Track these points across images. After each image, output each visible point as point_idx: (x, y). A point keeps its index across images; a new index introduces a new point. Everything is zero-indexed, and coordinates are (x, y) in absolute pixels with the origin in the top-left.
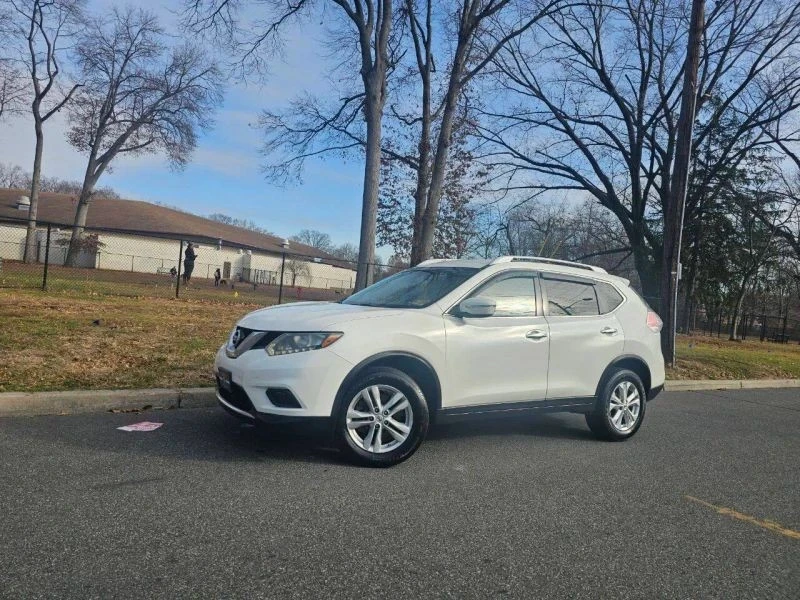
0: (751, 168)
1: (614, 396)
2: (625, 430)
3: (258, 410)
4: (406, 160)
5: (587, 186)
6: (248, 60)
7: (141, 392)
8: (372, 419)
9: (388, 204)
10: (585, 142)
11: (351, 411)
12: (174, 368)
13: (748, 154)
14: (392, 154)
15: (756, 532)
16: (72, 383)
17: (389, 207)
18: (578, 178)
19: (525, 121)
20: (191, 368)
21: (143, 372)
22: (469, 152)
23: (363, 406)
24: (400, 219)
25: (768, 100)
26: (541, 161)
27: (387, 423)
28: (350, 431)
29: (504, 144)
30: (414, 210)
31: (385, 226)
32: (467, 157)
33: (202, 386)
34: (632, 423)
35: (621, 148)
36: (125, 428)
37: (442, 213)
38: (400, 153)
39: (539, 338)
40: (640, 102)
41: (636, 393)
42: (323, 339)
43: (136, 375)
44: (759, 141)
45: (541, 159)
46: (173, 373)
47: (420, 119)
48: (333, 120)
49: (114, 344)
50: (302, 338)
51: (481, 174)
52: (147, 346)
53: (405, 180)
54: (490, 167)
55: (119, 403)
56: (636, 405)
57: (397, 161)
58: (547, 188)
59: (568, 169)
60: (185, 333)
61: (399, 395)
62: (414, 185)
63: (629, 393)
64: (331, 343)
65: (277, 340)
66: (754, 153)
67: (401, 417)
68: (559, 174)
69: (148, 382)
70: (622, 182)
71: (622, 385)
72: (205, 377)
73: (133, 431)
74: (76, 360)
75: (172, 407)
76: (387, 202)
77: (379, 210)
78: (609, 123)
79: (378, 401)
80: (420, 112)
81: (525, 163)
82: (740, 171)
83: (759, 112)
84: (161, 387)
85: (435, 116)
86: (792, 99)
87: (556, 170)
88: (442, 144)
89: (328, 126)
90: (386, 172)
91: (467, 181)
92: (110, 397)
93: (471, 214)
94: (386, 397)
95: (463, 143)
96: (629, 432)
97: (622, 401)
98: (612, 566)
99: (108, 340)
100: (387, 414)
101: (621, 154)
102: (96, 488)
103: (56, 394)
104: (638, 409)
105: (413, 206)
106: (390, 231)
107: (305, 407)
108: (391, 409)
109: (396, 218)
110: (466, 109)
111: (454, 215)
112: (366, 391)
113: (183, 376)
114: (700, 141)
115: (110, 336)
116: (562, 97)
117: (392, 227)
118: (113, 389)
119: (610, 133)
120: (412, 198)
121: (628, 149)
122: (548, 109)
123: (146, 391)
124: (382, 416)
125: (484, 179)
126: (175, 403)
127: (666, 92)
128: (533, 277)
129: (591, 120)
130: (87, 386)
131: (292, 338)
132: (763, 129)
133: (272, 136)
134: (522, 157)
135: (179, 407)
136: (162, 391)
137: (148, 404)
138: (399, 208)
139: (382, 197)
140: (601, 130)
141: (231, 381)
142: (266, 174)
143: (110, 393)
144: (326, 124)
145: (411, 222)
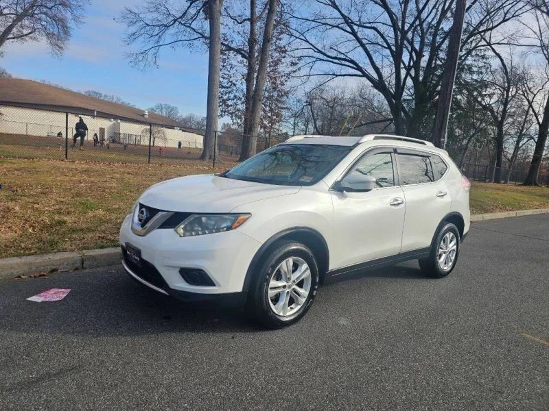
0: (476, 63)
1: (442, 242)
2: (446, 268)
3: (172, 287)
4: (238, 51)
5: (365, 75)
7: (46, 257)
9: (225, 85)
10: (364, 41)
12: (74, 231)
13: (474, 53)
14: (227, 46)
17: (227, 88)
18: (359, 68)
19: (323, 24)
20: (89, 230)
21: (46, 236)
22: (284, 47)
24: (235, 97)
25: (487, 16)
26: (334, 55)
29: (308, 42)
30: (245, 90)
31: (224, 101)
32: (283, 51)
33: (102, 247)
34: (451, 264)
35: (389, 48)
36: (35, 299)
37: (266, 94)
38: (233, 46)
39: (399, 204)
40: (404, 13)
41: (455, 240)
42: (234, 220)
43: (40, 240)
44: (479, 44)
45: (334, 54)
46: (74, 236)
47: (248, 19)
48: (181, 17)
49: (17, 208)
51: (293, 64)
52: (47, 209)
53: (237, 67)
54: (300, 58)
55: (26, 268)
56: (454, 250)
57: (232, 52)
58: (337, 76)
59: (352, 62)
60: (78, 195)
61: (305, 266)
62: (245, 71)
63: (451, 241)
64: (240, 224)
65: (187, 221)
66: (478, 53)
68: (345, 65)
69: (51, 247)
71: (447, 235)
72: (103, 238)
73: (43, 302)
75: (77, 269)
76: (225, 84)
77: (220, 89)
78: (381, 28)
81: (321, 56)
82: (467, 65)
83: (481, 23)
84: (65, 250)
85: (260, 17)
86: (506, 14)
87: (343, 62)
88: (267, 40)
89: (177, 23)
90: (224, 60)
91: (283, 68)
92: (17, 264)
93: (287, 94)
95: (280, 39)
96: (449, 270)
97: (447, 247)
99: (11, 204)
101: (388, 51)
104: (455, 253)
105: (244, 87)
106: (228, 106)
107: (220, 286)
109: (232, 96)
110: (282, 13)
111: (275, 94)
113: (84, 238)
114: (442, 42)
115: (12, 200)
116: (350, 6)
117: (229, 103)
118: (19, 256)
119: (382, 36)
120: (243, 80)
121: (394, 48)
122: (340, 16)
123: (51, 256)
125: (295, 68)
126: (78, 265)
127: (421, 6)
128: (390, 153)
129: (369, 25)
131: (201, 219)
132: (482, 36)
133: (133, 29)
134: (320, 52)
135: (83, 268)
136: (66, 255)
137: (53, 267)
138: (235, 88)
139: (221, 79)
140: (376, 33)
141: (140, 257)
142: (129, 60)
143: (16, 260)
144: (175, 21)
145: (243, 99)
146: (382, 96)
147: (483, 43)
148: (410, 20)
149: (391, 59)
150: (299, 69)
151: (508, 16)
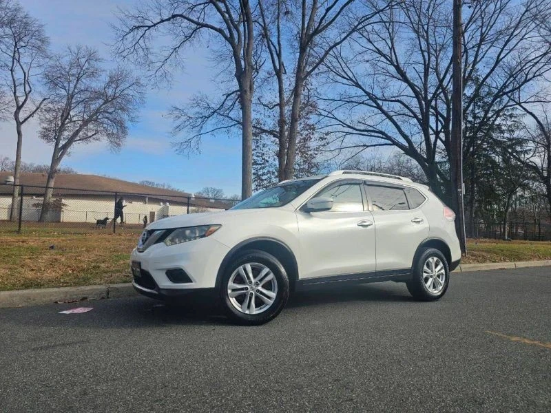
0: (505, 123)
1: (425, 268)
2: (436, 292)
3: (161, 287)
4: (271, 132)
5: (395, 143)
6: (159, 74)
7: (79, 288)
8: (247, 289)
9: (260, 162)
10: (391, 114)
11: (231, 284)
12: (105, 272)
13: (501, 114)
14: (260, 128)
15: (542, 351)
16: (27, 285)
17: (260, 164)
18: (388, 138)
19: (349, 102)
20: (118, 271)
21: (82, 275)
22: (313, 125)
23: (239, 280)
24: (269, 172)
25: (510, 77)
26: (362, 128)
27: (258, 291)
28: (231, 299)
29: (336, 119)
30: (278, 165)
31: (259, 177)
32: (312, 128)
34: (441, 287)
35: (416, 116)
36: (64, 312)
37: (297, 166)
38: (266, 128)
39: (367, 226)
40: (425, 85)
41: (441, 265)
43: (77, 277)
44: (508, 105)
46: (104, 275)
47: (278, 105)
48: (219, 109)
49: (63, 259)
50: (192, 232)
51: (322, 139)
52: (86, 259)
53: (270, 145)
54: (327, 134)
55: (62, 296)
56: (442, 274)
57: (264, 133)
58: (368, 146)
59: (381, 132)
60: (116, 251)
61: (266, 270)
62: (277, 149)
63: (436, 266)
64: (212, 233)
66: (505, 113)
67: (268, 286)
68: (375, 136)
69: (86, 281)
70: (418, 139)
71: (430, 259)
73: (70, 314)
74: (33, 270)
75: (103, 298)
76: (259, 160)
77: (254, 166)
78: (406, 100)
79: (251, 275)
80: (278, 101)
81: (351, 130)
82: (497, 125)
83: (505, 86)
84: (95, 284)
85: (288, 102)
86: (527, 75)
87: (373, 134)
88: (294, 119)
90: (257, 141)
91: (313, 144)
92: (56, 292)
93: (317, 165)
94: (256, 272)
95: (308, 119)
96: (439, 294)
97: (432, 271)
98: (435, 378)
99: (58, 257)
100: (258, 285)
101: (415, 120)
102: (33, 350)
103: (16, 292)
104: (444, 277)
105: (277, 162)
106: (263, 180)
107: (196, 282)
108: (261, 280)
109: (266, 171)
110: (309, 97)
111: (306, 166)
112: (241, 267)
113: (111, 276)
114: (468, 107)
115: (60, 255)
116: (372, 85)
117: (264, 178)
118: (59, 287)
119: (407, 107)
120: (276, 157)
121: (420, 117)
122: (364, 93)
123: (83, 287)
124: (254, 287)
125: (324, 142)
126: (105, 295)
127: (441, 77)
128: (359, 184)
129: (394, 99)
130: (39, 286)
131: (184, 232)
132: (509, 97)
133: (179, 122)
134: (349, 127)
135: (108, 298)
136: (95, 287)
137: (85, 296)
138: (267, 164)
139: (255, 158)
140: (401, 105)
141: (140, 268)
142: (175, 149)
143: (56, 290)
144: (214, 113)
145: (276, 174)
146: (414, 162)
147: (511, 103)
148: (432, 90)
149: (419, 126)
150: (328, 143)
151: (529, 77)
